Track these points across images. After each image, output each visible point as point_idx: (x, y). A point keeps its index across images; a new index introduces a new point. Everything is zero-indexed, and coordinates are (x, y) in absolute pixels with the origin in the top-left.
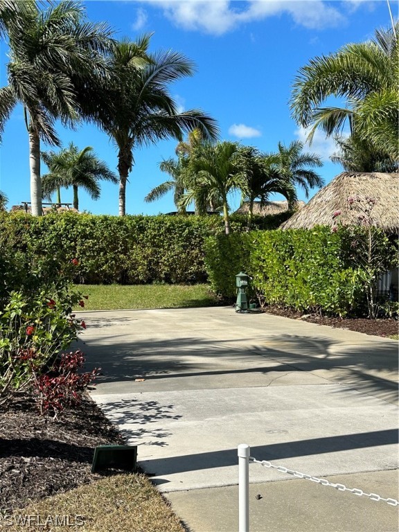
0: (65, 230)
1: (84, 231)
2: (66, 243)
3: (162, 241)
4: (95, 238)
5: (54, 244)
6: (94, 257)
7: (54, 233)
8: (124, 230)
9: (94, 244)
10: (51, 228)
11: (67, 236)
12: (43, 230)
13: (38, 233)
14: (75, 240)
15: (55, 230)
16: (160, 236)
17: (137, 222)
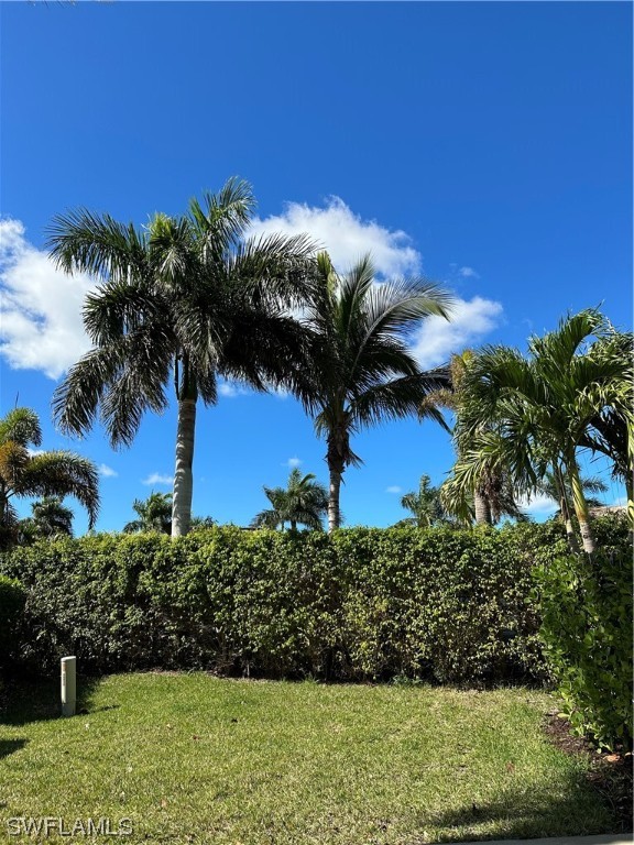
0: (214, 560)
1: (248, 562)
2: (214, 589)
3: (409, 582)
4: (270, 576)
5: (192, 591)
6: (266, 620)
7: (195, 569)
8: (328, 557)
9: (268, 590)
10: (190, 558)
11: (217, 572)
12: (177, 563)
13: (166, 568)
14: (231, 582)
15: (196, 561)
16: (404, 569)
17: (354, 541)
